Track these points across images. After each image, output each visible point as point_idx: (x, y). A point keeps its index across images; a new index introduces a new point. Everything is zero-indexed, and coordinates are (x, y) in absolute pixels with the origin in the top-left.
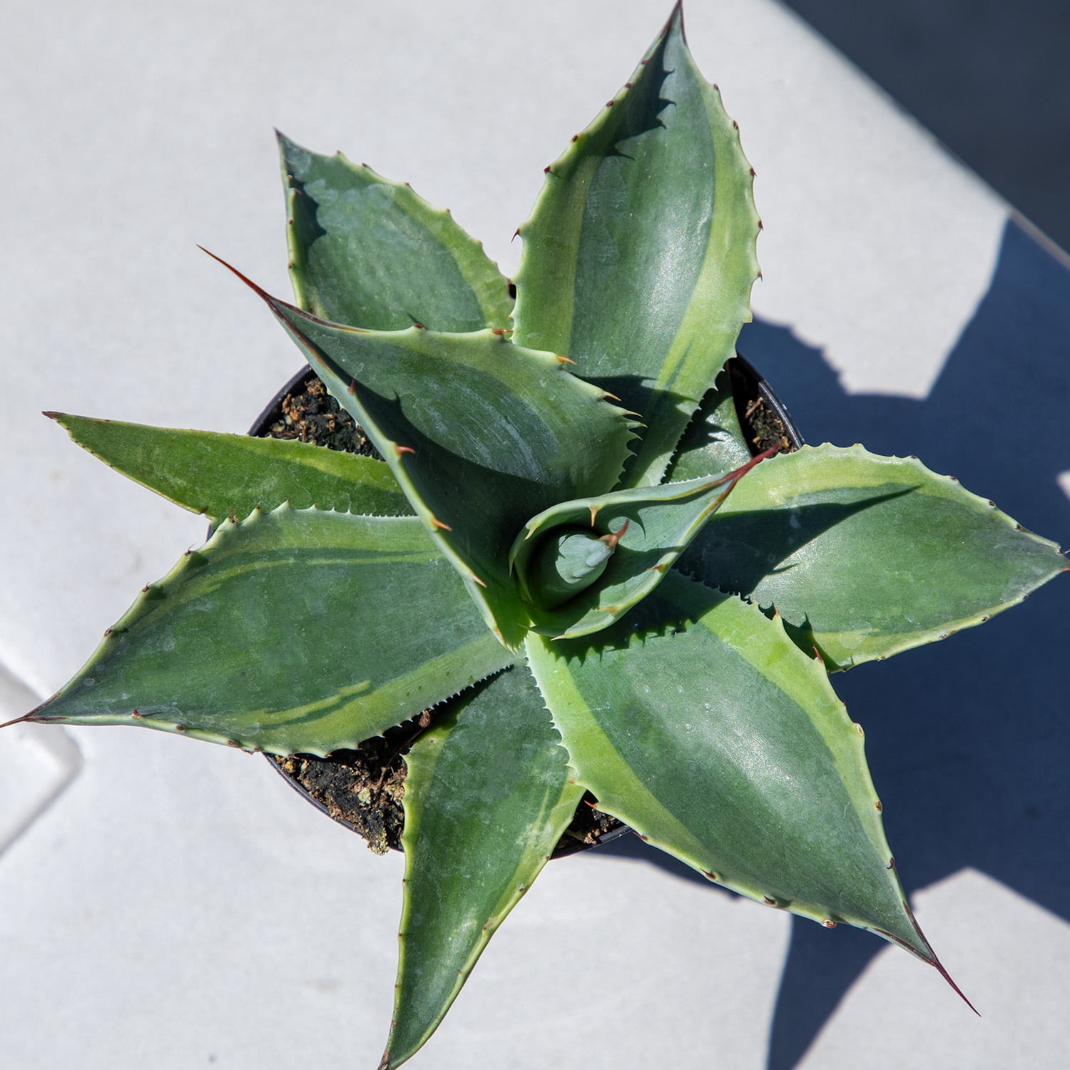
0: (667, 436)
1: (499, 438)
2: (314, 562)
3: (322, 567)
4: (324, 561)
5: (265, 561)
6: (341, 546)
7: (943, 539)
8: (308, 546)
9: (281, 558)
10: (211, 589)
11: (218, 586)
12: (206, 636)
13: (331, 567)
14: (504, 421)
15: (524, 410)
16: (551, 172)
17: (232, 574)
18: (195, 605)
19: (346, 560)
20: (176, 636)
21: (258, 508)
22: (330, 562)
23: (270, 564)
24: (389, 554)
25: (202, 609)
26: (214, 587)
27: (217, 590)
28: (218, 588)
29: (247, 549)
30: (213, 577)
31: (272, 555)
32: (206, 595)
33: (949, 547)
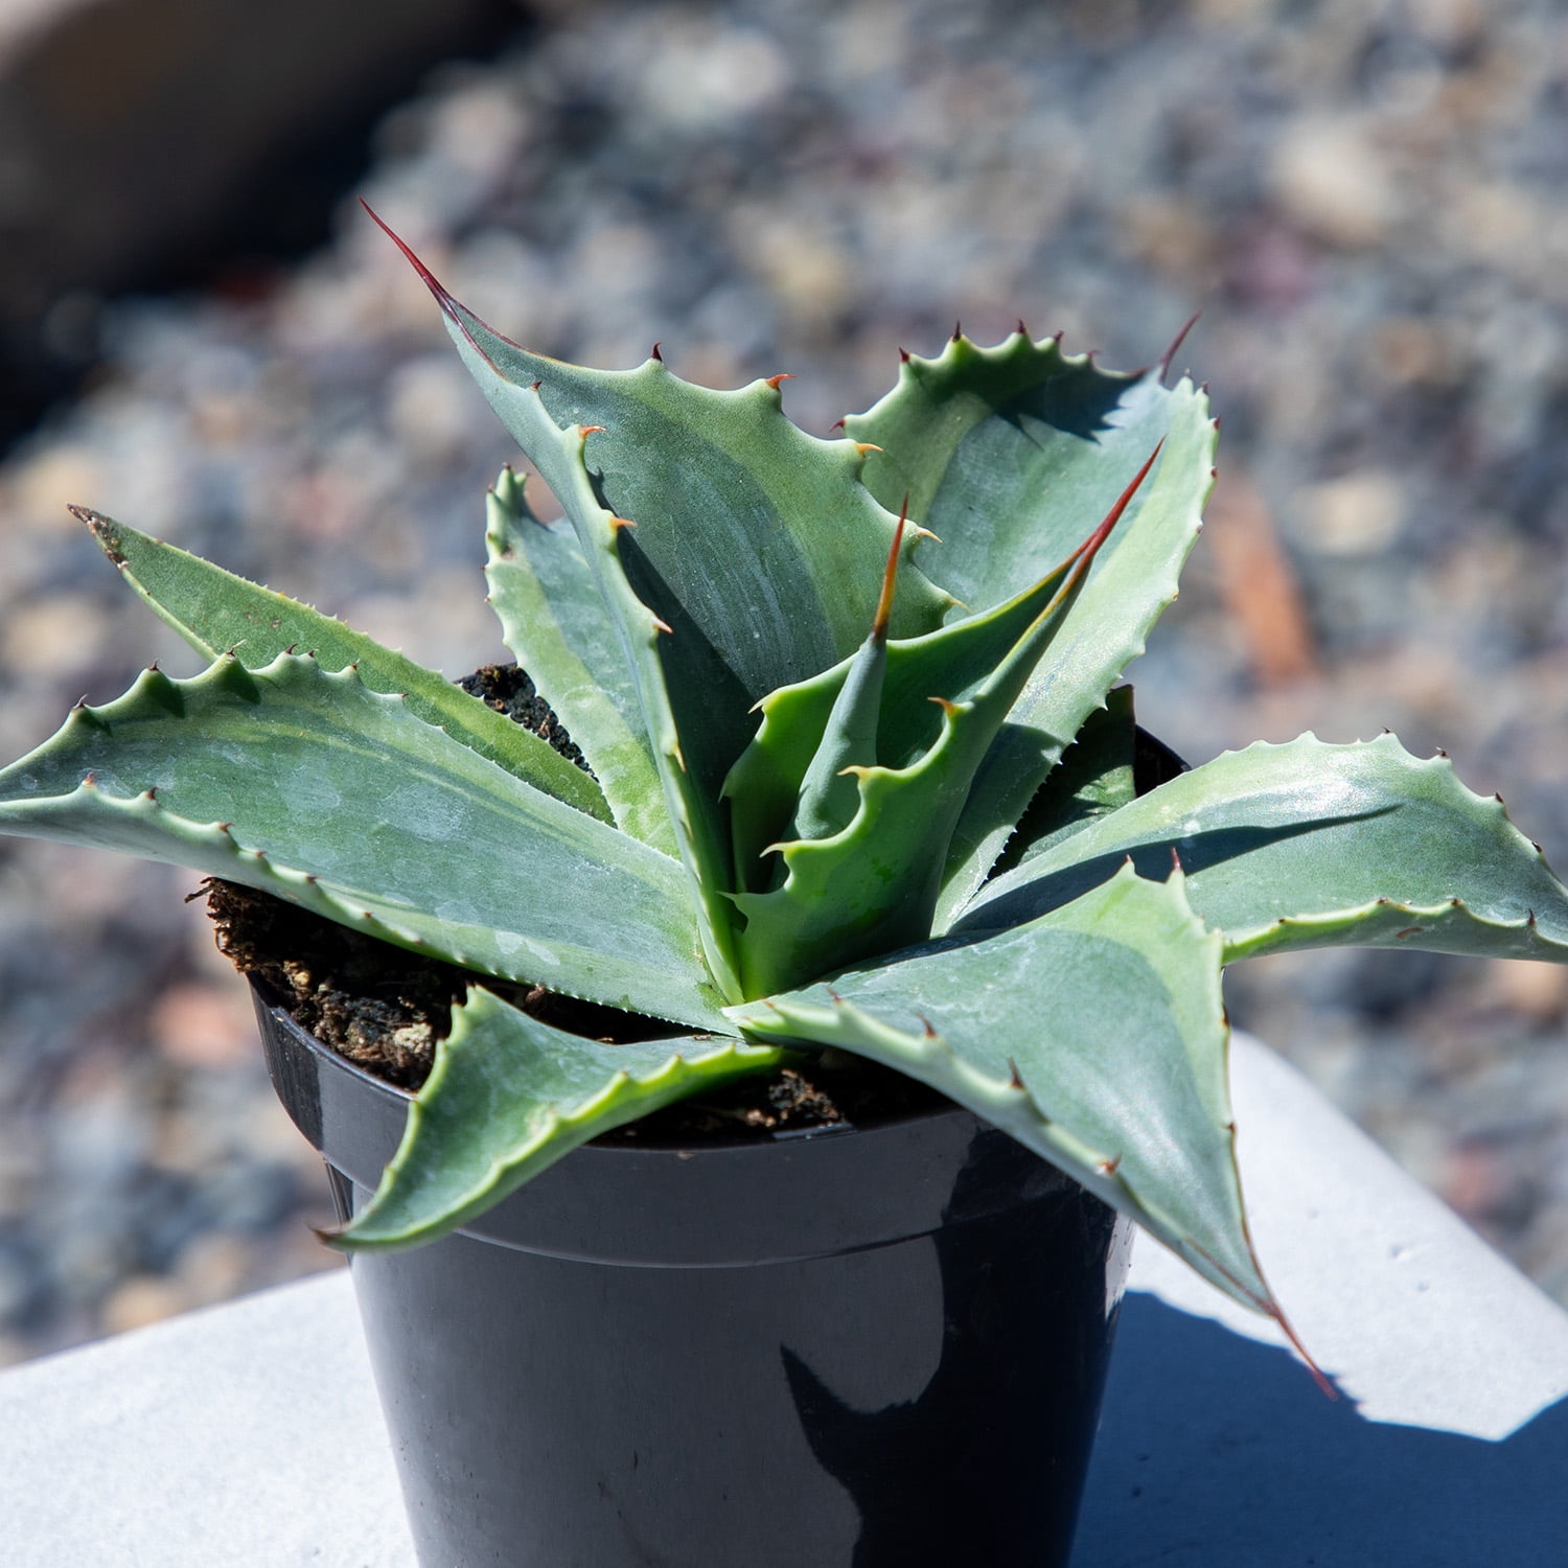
0: (1018, 781)
1: (746, 596)
2: (420, 774)
3: (432, 785)
4: (436, 780)
5: (345, 741)
6: (467, 778)
7: (1418, 873)
8: (417, 753)
9: (370, 747)
10: (250, 738)
11: (265, 739)
12: (226, 791)
13: (443, 790)
14: (759, 567)
15: (792, 560)
16: (909, 364)
17: (289, 733)
18: (221, 748)
19: (471, 794)
20: (179, 774)
21: (355, 667)
22: (445, 784)
23: (351, 748)
24: (540, 822)
25: (231, 757)
26: (257, 738)
27: (261, 744)
28: (262, 741)
29: (322, 711)
30: (258, 723)
31: (358, 739)
32: (243, 743)
33: (1426, 886)
